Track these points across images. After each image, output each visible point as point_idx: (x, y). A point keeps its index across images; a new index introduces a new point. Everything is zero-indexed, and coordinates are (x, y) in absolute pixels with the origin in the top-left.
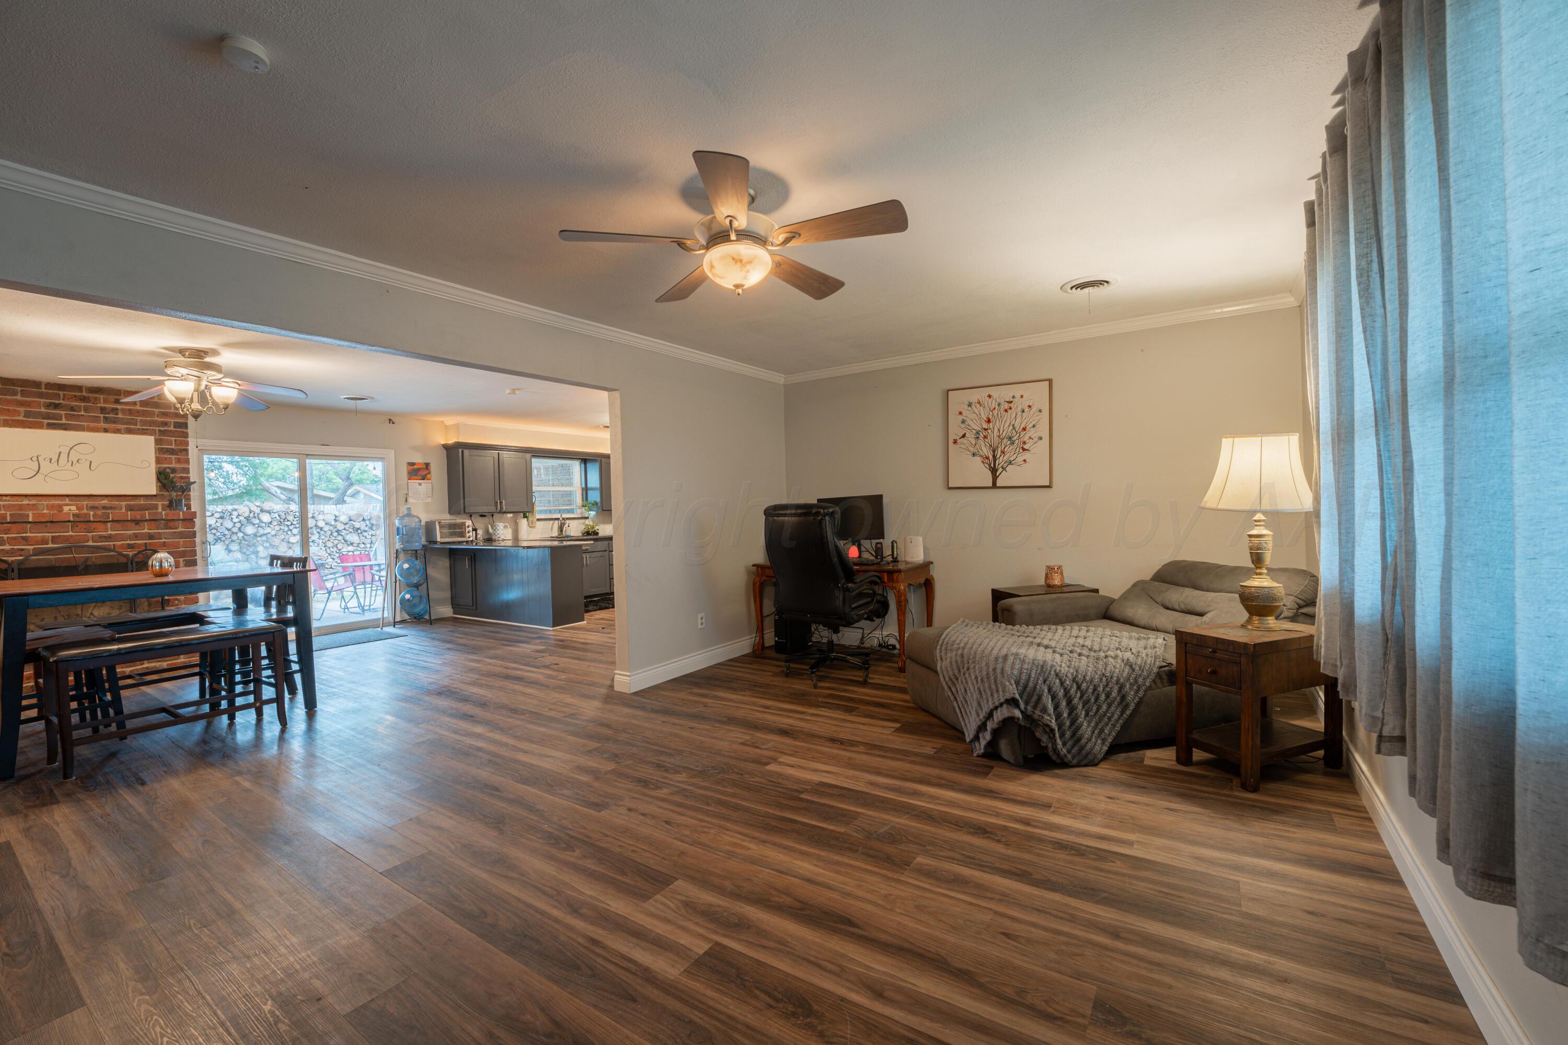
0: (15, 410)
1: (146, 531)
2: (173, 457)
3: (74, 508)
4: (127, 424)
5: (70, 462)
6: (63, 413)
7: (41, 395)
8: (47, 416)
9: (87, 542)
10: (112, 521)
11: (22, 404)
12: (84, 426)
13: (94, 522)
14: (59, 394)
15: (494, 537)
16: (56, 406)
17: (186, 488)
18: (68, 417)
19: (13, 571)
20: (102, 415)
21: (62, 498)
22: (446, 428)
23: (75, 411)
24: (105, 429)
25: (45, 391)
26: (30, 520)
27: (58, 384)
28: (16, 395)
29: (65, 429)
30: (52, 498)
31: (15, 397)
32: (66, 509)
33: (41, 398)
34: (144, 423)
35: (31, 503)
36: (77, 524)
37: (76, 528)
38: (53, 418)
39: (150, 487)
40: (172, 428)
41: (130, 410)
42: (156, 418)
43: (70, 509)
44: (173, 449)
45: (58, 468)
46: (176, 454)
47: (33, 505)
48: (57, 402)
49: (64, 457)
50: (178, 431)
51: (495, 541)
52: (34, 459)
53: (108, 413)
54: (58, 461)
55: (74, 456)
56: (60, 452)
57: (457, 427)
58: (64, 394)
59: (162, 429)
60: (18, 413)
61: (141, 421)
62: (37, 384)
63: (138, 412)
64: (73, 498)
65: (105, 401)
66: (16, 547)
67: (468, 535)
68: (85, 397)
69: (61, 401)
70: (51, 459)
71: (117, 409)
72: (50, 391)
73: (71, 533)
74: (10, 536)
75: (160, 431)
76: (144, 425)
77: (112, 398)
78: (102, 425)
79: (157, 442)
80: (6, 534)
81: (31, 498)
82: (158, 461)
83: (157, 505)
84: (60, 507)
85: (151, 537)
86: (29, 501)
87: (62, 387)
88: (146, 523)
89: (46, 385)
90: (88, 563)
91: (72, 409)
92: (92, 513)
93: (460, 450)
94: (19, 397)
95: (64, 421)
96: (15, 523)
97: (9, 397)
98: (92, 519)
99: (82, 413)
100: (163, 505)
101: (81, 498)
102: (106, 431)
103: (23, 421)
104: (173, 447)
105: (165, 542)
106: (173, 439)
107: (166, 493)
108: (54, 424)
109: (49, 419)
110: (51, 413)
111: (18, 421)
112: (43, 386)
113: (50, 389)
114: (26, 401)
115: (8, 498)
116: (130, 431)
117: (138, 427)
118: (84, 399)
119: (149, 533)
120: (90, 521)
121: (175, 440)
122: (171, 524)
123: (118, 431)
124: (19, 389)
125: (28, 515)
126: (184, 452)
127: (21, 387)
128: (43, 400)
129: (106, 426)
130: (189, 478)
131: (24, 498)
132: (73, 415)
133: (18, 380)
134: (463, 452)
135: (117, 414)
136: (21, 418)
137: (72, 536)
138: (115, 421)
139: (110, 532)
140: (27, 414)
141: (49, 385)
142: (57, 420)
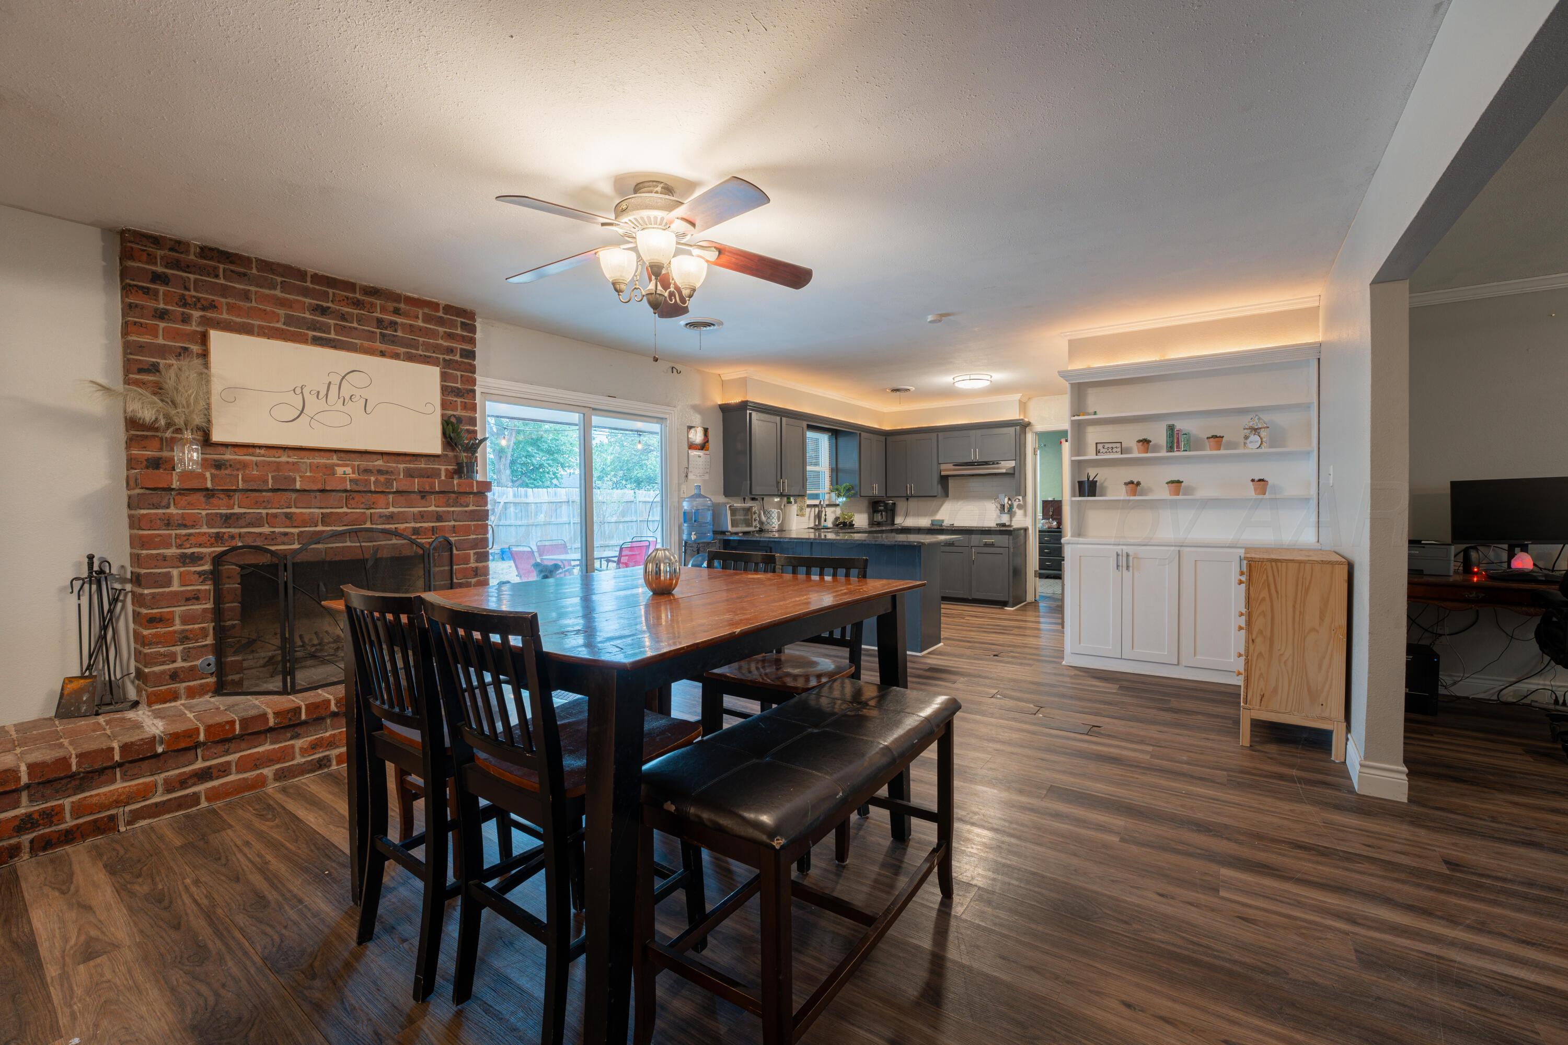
0: (274, 312)
1: (433, 508)
2: (459, 400)
3: (348, 470)
4: (407, 346)
5: (342, 399)
6: (332, 322)
7: (306, 292)
8: (314, 326)
9: (365, 524)
10: (397, 492)
11: (283, 303)
12: (356, 344)
13: (376, 492)
14: (328, 293)
15: (766, 527)
16: (324, 311)
17: (473, 448)
18: (340, 330)
19: (286, 570)
20: (378, 331)
21: (328, 454)
22: (724, 384)
23: (347, 321)
24: (381, 352)
25: (311, 286)
26: (298, 486)
27: (327, 277)
28: (275, 289)
29: (335, 347)
30: (317, 454)
31: (273, 292)
32: (340, 471)
33: (305, 296)
34: (427, 347)
35: (290, 460)
36: (354, 495)
37: (352, 502)
38: (320, 330)
39: (434, 445)
40: (457, 358)
41: (411, 325)
42: (440, 342)
43: (344, 471)
44: (458, 389)
45: (327, 408)
46: (462, 396)
47: (294, 464)
48: (325, 304)
49: (334, 389)
50: (465, 363)
51: (768, 531)
52: (298, 391)
53: (386, 329)
54: (327, 395)
55: (346, 391)
56: (330, 383)
57: (743, 383)
58: (334, 294)
59: (447, 357)
60: (276, 317)
61: (424, 343)
62: (301, 274)
63: (420, 329)
64: (342, 455)
65: (383, 309)
66: (277, 530)
67: (754, 524)
68: (358, 300)
69: (330, 305)
70: (318, 392)
71: (396, 323)
72: (317, 287)
73: (345, 510)
74: (271, 511)
75: (444, 360)
76: (427, 350)
77: (391, 305)
78: (378, 345)
79: (444, 376)
80: (265, 508)
81: (291, 453)
82: (444, 405)
83: (440, 470)
84: (330, 470)
85: (439, 517)
86: (289, 457)
87: (331, 282)
88: (433, 497)
89: (312, 276)
90: (379, 556)
91: (343, 317)
92: (373, 479)
93: (748, 412)
94: (278, 293)
95: (332, 336)
96: (278, 490)
97: (267, 291)
98: (373, 488)
99: (355, 325)
100: (447, 470)
101: (353, 455)
102: (383, 354)
103: (283, 330)
104: (458, 385)
105: (454, 526)
106: (459, 373)
107: (451, 454)
108: (321, 338)
109: (314, 330)
110: (318, 322)
111: (277, 329)
112: (309, 279)
113: (318, 284)
114: (287, 300)
115: (262, 451)
116: (410, 358)
117: (420, 352)
118: (357, 304)
119: (437, 512)
120: (371, 492)
121: (462, 376)
122: (463, 499)
123: (396, 356)
124: (279, 279)
125: (295, 479)
126: (471, 394)
127: (282, 276)
128: (308, 301)
129: (383, 347)
130: (475, 432)
131: (280, 452)
132: (345, 327)
133: (279, 265)
134: (750, 414)
135: (396, 331)
136: (279, 325)
137: (346, 514)
138: (393, 341)
139: (392, 509)
140: (289, 320)
141: (318, 279)
142: (324, 332)
